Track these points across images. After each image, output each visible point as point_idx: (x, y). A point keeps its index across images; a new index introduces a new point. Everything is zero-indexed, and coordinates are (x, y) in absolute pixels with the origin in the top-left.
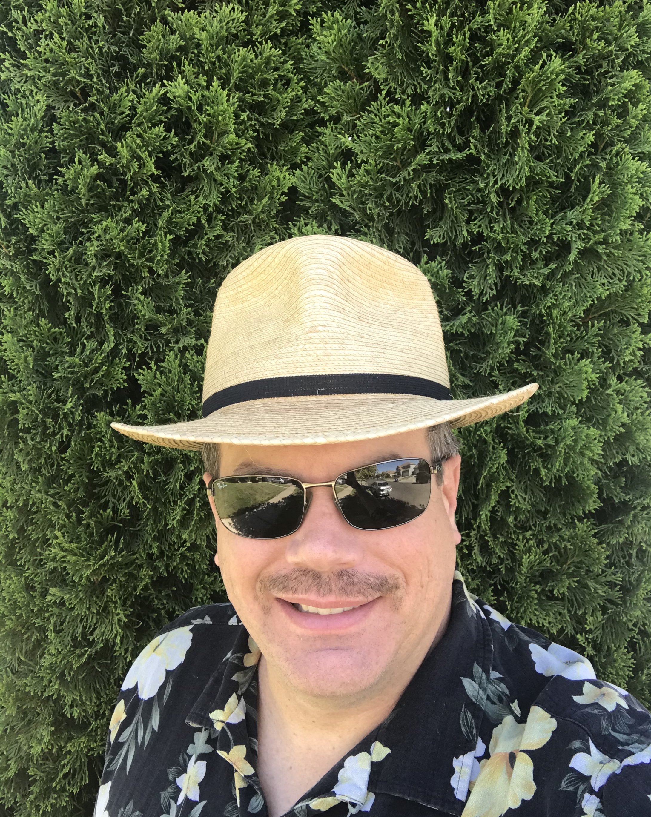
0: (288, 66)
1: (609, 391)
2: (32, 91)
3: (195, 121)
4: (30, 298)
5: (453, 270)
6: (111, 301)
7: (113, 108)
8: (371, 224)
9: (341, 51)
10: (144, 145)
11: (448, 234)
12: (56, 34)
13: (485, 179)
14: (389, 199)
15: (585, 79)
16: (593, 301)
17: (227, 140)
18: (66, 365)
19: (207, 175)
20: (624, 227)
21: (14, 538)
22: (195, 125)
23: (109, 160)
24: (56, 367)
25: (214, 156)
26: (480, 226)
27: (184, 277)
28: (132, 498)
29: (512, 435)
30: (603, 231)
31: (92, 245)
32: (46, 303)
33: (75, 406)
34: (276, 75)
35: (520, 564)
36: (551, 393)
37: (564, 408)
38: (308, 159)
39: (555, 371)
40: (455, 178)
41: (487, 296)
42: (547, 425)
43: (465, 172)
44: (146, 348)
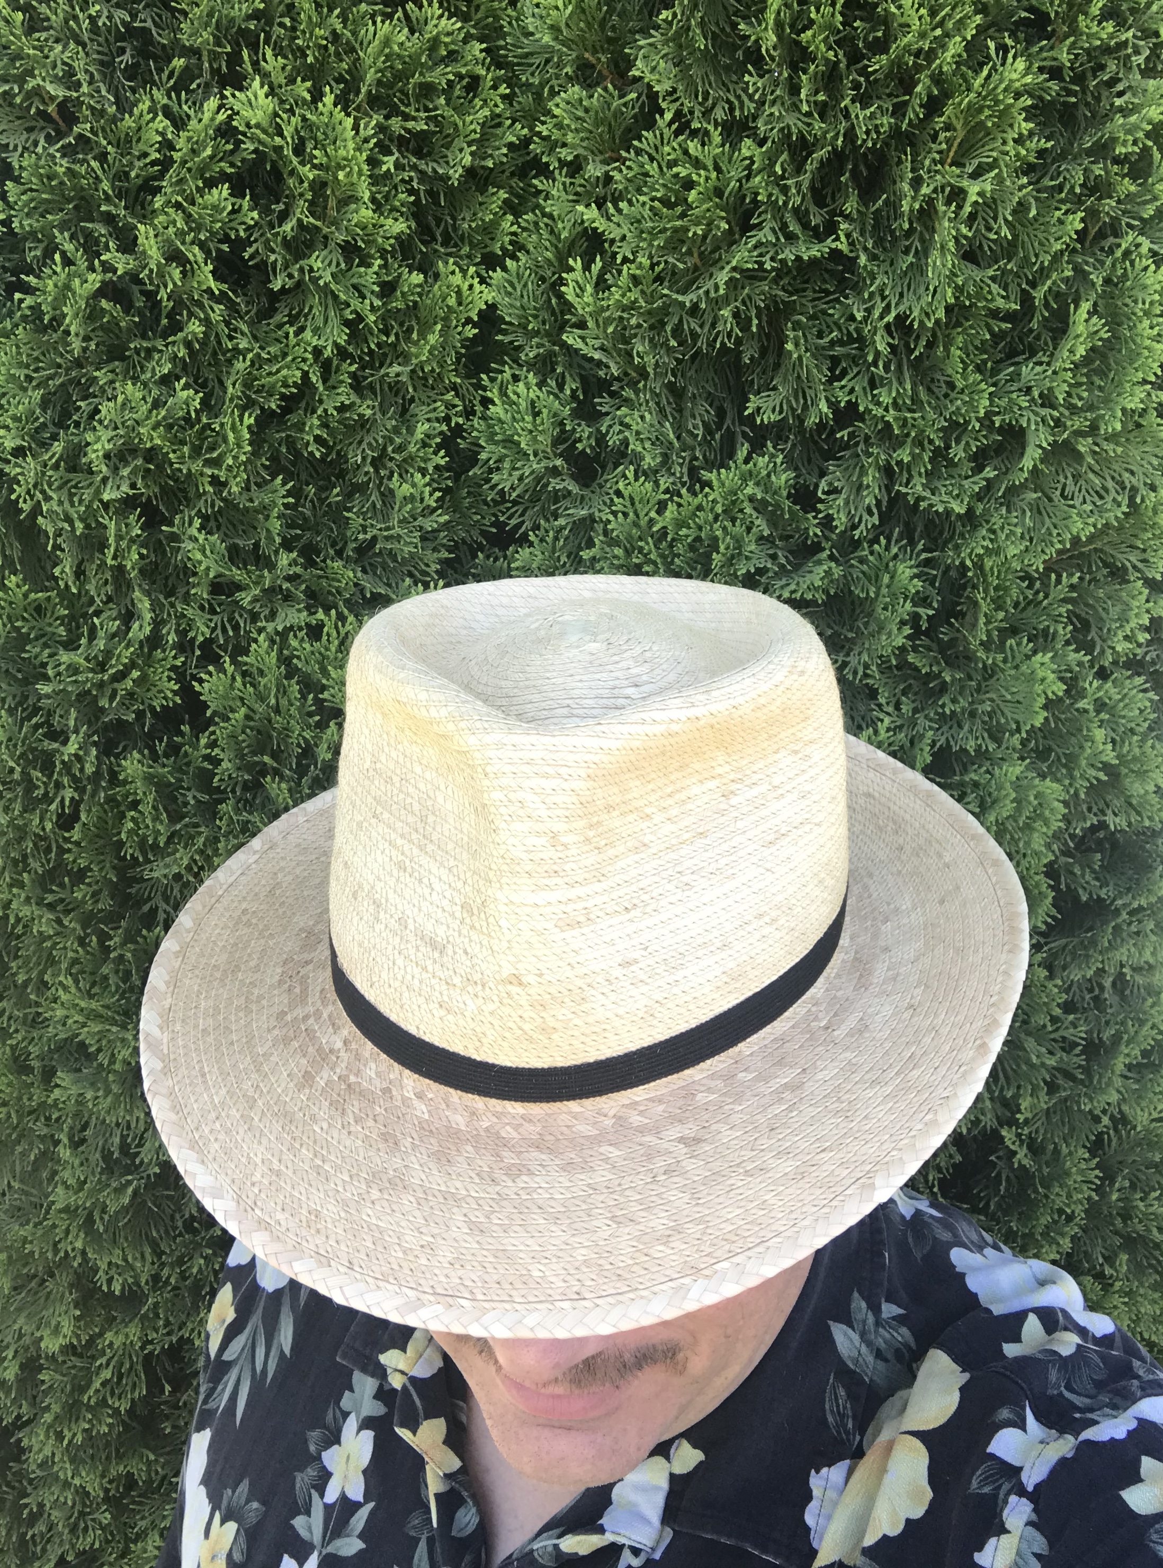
0: (477, 48)
1: (1081, 704)
3: (291, 175)
5: (798, 471)
6: (141, 546)
7: (125, 143)
8: (641, 383)
9: (582, 25)
10: (191, 229)
11: (789, 402)
13: (864, 302)
14: (677, 332)
15: (1071, 94)
16: (1063, 543)
17: (355, 218)
18: (63, 668)
19: (319, 288)
20: (1130, 405)
22: (291, 182)
25: (332, 247)
26: (852, 391)
27: (280, 492)
31: (98, 439)
32: (16, 546)
33: (84, 748)
34: (450, 72)
36: (975, 711)
37: (997, 739)
38: (520, 247)
39: (984, 670)
40: (804, 290)
41: (862, 526)
42: (965, 770)
43: (826, 276)
44: (214, 630)
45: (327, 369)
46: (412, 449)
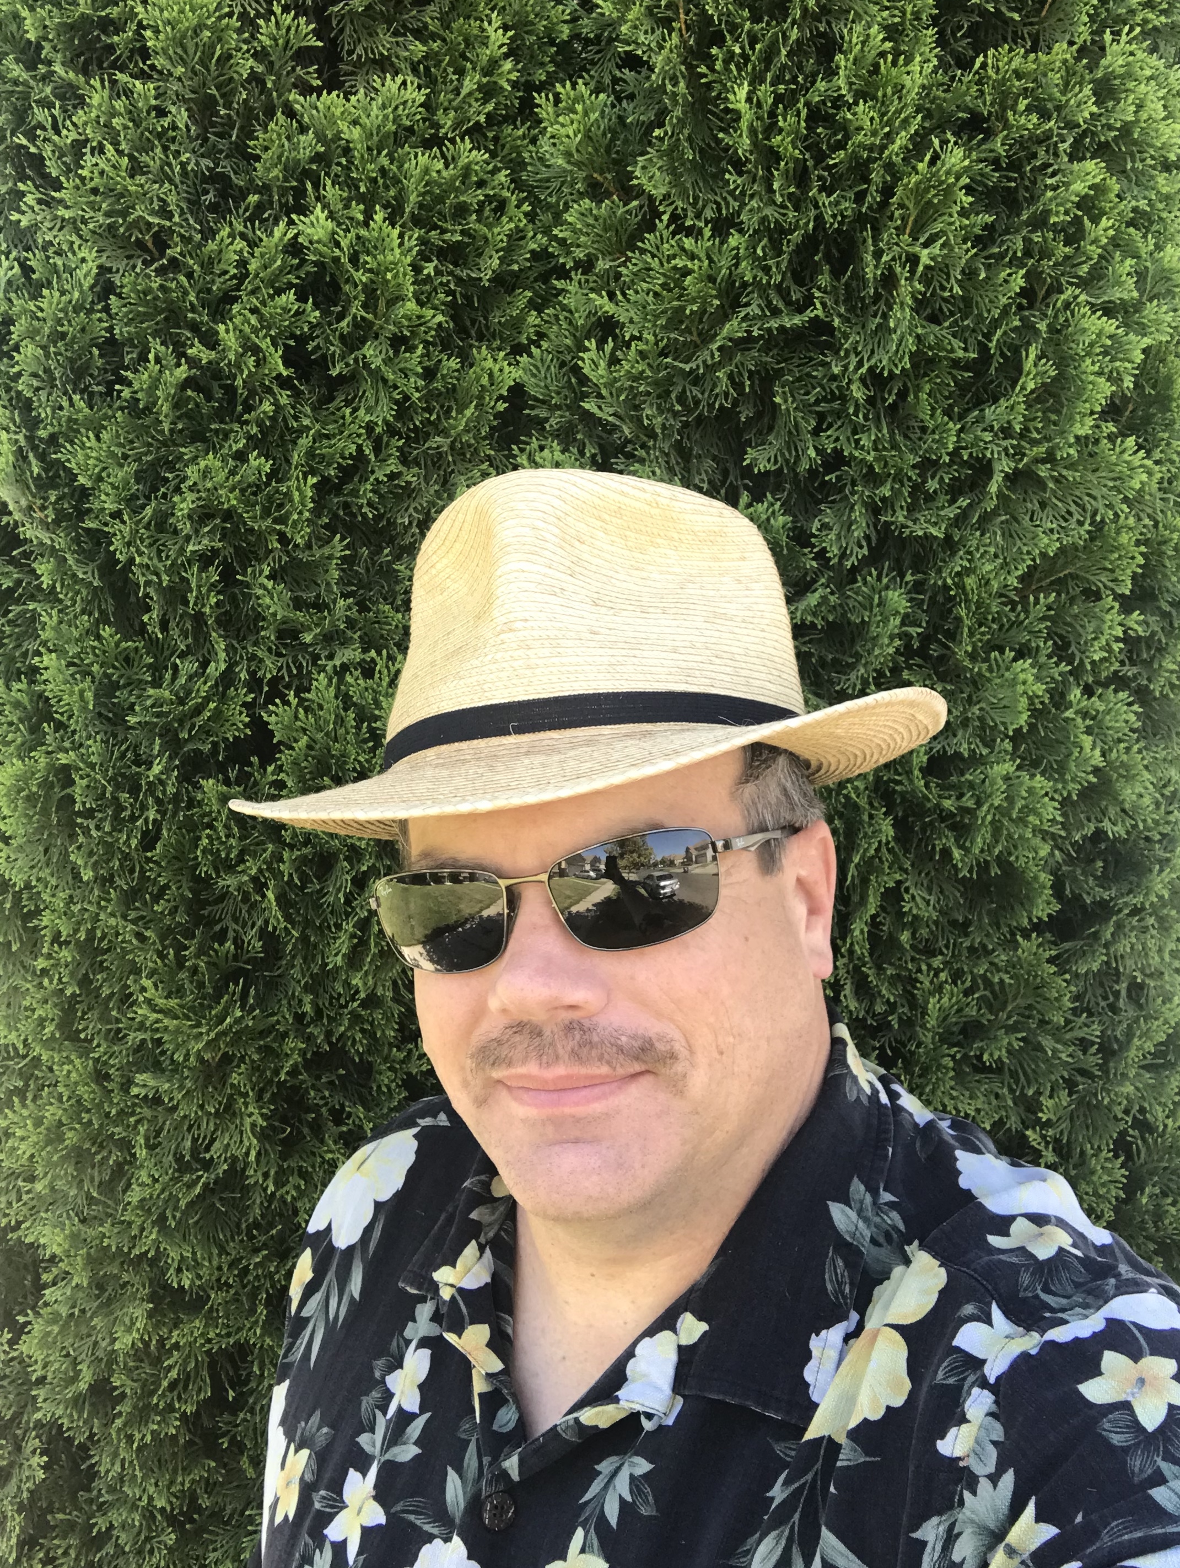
0: (502, 176)
1: (1069, 714)
2: (72, 243)
3: (347, 281)
4: (84, 592)
5: (795, 516)
6: (218, 593)
7: (208, 265)
8: (651, 443)
9: (590, 149)
10: (262, 327)
11: (783, 455)
12: (109, 147)
13: (842, 359)
14: (681, 399)
15: (1010, 179)
16: (1034, 560)
17: (402, 312)
18: (149, 703)
19: (371, 372)
20: (1081, 432)
21: (74, 995)
22: (347, 288)
23: (206, 356)
24: (132, 707)
25: (382, 338)
26: (837, 439)
27: (338, 546)
28: (267, 922)
29: (902, 794)
30: (1048, 439)
31: (184, 500)
32: (110, 601)
33: (167, 770)
34: (480, 195)
35: (924, 1013)
36: (967, 719)
37: (990, 744)
38: (541, 335)
39: (975, 683)
40: (792, 357)
41: (854, 558)
42: (963, 772)
44: (280, 669)
45: (378, 444)
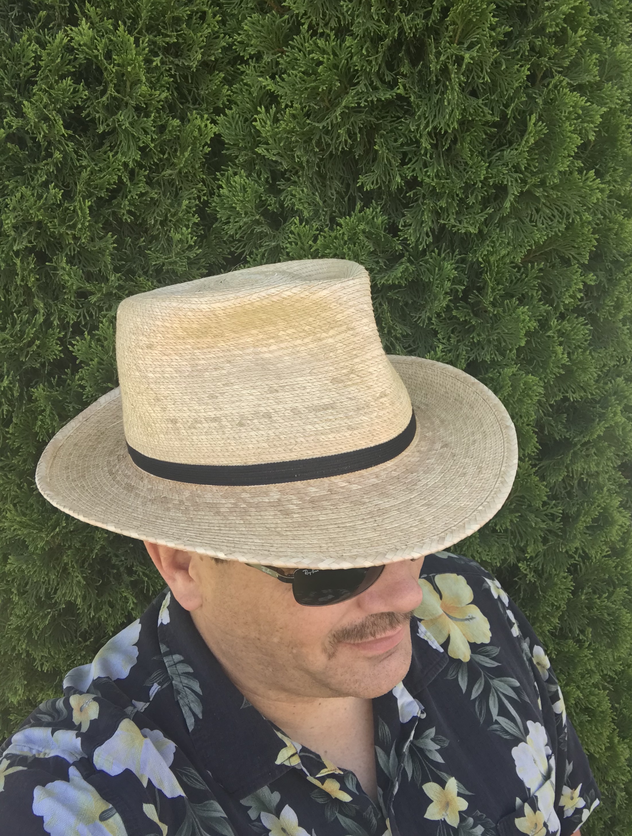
1: (550, 333)
3: (104, 71)
5: (389, 215)
6: (36, 274)
7: (16, 59)
8: (301, 172)
10: (52, 103)
11: (381, 178)
13: (416, 121)
14: (319, 143)
16: (531, 246)
17: (139, 91)
19: (123, 130)
20: (562, 169)
22: (105, 75)
23: (16, 123)
25: (129, 107)
26: (414, 170)
27: (110, 241)
30: (542, 172)
33: (13, 382)
36: (490, 340)
37: (503, 354)
38: (232, 102)
40: (387, 117)
41: (424, 243)
42: (487, 372)
43: (398, 108)
44: (79, 317)
45: (132, 174)
46: (180, 214)
